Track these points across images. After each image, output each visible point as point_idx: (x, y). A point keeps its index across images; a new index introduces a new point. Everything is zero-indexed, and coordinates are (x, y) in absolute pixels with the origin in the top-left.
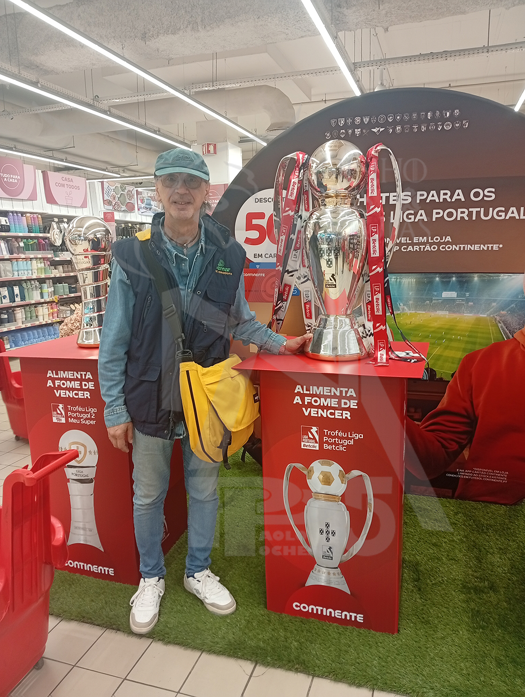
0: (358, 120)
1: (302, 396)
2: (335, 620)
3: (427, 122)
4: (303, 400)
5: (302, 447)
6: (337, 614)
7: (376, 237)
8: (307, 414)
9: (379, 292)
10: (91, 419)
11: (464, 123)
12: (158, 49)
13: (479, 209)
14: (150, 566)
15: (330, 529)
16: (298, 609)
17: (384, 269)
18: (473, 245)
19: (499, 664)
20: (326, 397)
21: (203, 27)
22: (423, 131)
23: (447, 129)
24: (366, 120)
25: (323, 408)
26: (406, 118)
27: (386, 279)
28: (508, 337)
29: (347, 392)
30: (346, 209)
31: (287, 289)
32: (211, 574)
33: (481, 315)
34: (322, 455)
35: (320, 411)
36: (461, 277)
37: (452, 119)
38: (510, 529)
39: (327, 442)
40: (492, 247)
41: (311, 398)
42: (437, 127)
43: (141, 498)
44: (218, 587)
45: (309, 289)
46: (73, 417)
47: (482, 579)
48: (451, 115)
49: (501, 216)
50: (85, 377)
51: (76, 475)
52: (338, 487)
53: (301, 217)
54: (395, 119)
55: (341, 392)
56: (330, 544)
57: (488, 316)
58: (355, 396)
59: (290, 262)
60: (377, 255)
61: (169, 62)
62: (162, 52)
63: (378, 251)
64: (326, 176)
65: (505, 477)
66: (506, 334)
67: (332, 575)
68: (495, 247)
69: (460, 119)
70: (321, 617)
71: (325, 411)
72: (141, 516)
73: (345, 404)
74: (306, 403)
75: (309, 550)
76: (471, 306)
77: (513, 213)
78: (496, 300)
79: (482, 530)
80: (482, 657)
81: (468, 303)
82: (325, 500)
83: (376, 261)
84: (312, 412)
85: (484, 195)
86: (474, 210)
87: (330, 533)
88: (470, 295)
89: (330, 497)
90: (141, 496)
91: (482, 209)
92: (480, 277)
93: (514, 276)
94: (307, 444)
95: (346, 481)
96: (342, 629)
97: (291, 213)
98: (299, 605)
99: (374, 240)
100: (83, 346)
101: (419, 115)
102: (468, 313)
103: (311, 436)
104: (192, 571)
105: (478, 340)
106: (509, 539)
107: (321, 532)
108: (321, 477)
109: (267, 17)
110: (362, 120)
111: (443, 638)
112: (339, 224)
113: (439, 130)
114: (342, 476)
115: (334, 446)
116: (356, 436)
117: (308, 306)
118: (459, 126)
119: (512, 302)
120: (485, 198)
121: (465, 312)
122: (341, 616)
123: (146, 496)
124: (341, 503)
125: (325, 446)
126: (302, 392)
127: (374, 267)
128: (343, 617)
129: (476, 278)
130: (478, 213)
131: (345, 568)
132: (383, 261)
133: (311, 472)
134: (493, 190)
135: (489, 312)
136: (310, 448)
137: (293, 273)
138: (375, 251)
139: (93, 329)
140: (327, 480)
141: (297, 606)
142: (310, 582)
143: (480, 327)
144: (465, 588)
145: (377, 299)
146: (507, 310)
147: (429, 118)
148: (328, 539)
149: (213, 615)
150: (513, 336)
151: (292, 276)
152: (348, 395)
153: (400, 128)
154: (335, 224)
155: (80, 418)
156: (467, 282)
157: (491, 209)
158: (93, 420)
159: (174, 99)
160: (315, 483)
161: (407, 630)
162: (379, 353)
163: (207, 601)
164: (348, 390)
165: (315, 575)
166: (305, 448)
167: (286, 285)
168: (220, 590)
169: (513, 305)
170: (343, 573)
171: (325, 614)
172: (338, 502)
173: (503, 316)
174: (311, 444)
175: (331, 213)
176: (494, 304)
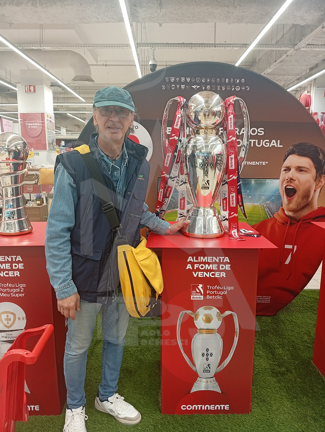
0: (183, 79)
1: (193, 264)
2: (210, 411)
3: (226, 85)
4: (193, 267)
5: (192, 299)
6: (212, 407)
7: (233, 156)
8: (195, 276)
9: (234, 192)
10: (20, 293)
11: (247, 87)
12: (4, 15)
13: (255, 140)
14: (77, 399)
15: (209, 353)
16: (185, 409)
17: (237, 177)
18: (251, 162)
19: (315, 420)
20: (209, 264)
21: (41, 4)
22: (223, 90)
23: (237, 90)
24: (188, 80)
25: (207, 271)
26: (213, 81)
27: (239, 184)
28: (270, 217)
29: (223, 259)
30: (213, 137)
31: (169, 190)
32: (119, 396)
33: (256, 204)
34: (206, 303)
35: (205, 273)
36: (244, 181)
37: (240, 84)
38: (279, 331)
39: (209, 294)
40: (262, 163)
41: (198, 265)
42: (231, 89)
43: (75, 350)
44: (125, 404)
45: (184, 190)
46: (3, 292)
47: (280, 366)
48: (240, 81)
49: (267, 145)
50: (16, 259)
51: (6, 337)
52: (216, 323)
53: (181, 141)
54: (206, 81)
55: (220, 259)
56: (208, 362)
57: (260, 204)
58: (229, 261)
59: (173, 171)
60: (233, 168)
61: (11, 25)
62: (6, 18)
63: (234, 165)
64: (201, 114)
65: (269, 300)
66: (269, 215)
67: (209, 382)
68: (264, 163)
69: (245, 85)
70: (201, 412)
71: (208, 273)
72: (74, 363)
73: (222, 267)
74: (195, 269)
75: (194, 368)
76: (250, 199)
77: (274, 143)
78: (264, 195)
79: (265, 334)
80: (304, 417)
81: (248, 197)
82: (206, 333)
83: (233, 172)
84: (199, 274)
85: (258, 132)
86: (252, 141)
87: (209, 355)
88: (249, 192)
89: (209, 331)
90: (76, 348)
91: (257, 140)
92: (255, 181)
93: (274, 181)
94: (195, 296)
95: (221, 319)
96: (217, 417)
97: (176, 138)
98: (185, 406)
99: (232, 158)
100: (5, 235)
101: (221, 80)
102: (248, 203)
103: (198, 291)
104: (106, 397)
105: (254, 219)
106: (282, 337)
107: (203, 355)
108: (204, 318)
109: (87, 5)
110: (186, 79)
111: (277, 409)
112: (210, 147)
113: (233, 90)
114: (218, 316)
115: (213, 296)
116: (229, 288)
117: (183, 201)
118: (244, 89)
119: (273, 196)
120: (259, 134)
121: (247, 202)
122: (214, 408)
123: (80, 348)
124: (217, 334)
125: (207, 297)
126: (192, 261)
127: (231, 176)
128: (216, 409)
129: (253, 182)
130: (254, 142)
131: (218, 377)
132: (237, 172)
133: (197, 316)
134: (263, 129)
135: (260, 202)
136: (197, 299)
137: (174, 179)
138: (232, 166)
139: (13, 221)
140: (208, 320)
141: (184, 407)
142: (194, 389)
143: (255, 211)
144: (275, 374)
145: (233, 197)
146: (270, 200)
147: (227, 82)
148: (207, 359)
149: (127, 426)
150: (273, 216)
151: (173, 181)
152: (224, 261)
153: (209, 87)
154: (207, 146)
155: (10, 293)
156: (248, 184)
157: (262, 141)
158: (22, 293)
159: (12, 53)
160: (200, 323)
161: (255, 409)
162: (233, 231)
163: (120, 416)
164: (225, 258)
165: (197, 384)
166: (194, 299)
167: (169, 187)
168: (128, 406)
169: (273, 198)
170: (216, 380)
171: (203, 409)
172: (216, 333)
173: (268, 204)
174: (198, 296)
175: (204, 139)
176: (263, 197)
